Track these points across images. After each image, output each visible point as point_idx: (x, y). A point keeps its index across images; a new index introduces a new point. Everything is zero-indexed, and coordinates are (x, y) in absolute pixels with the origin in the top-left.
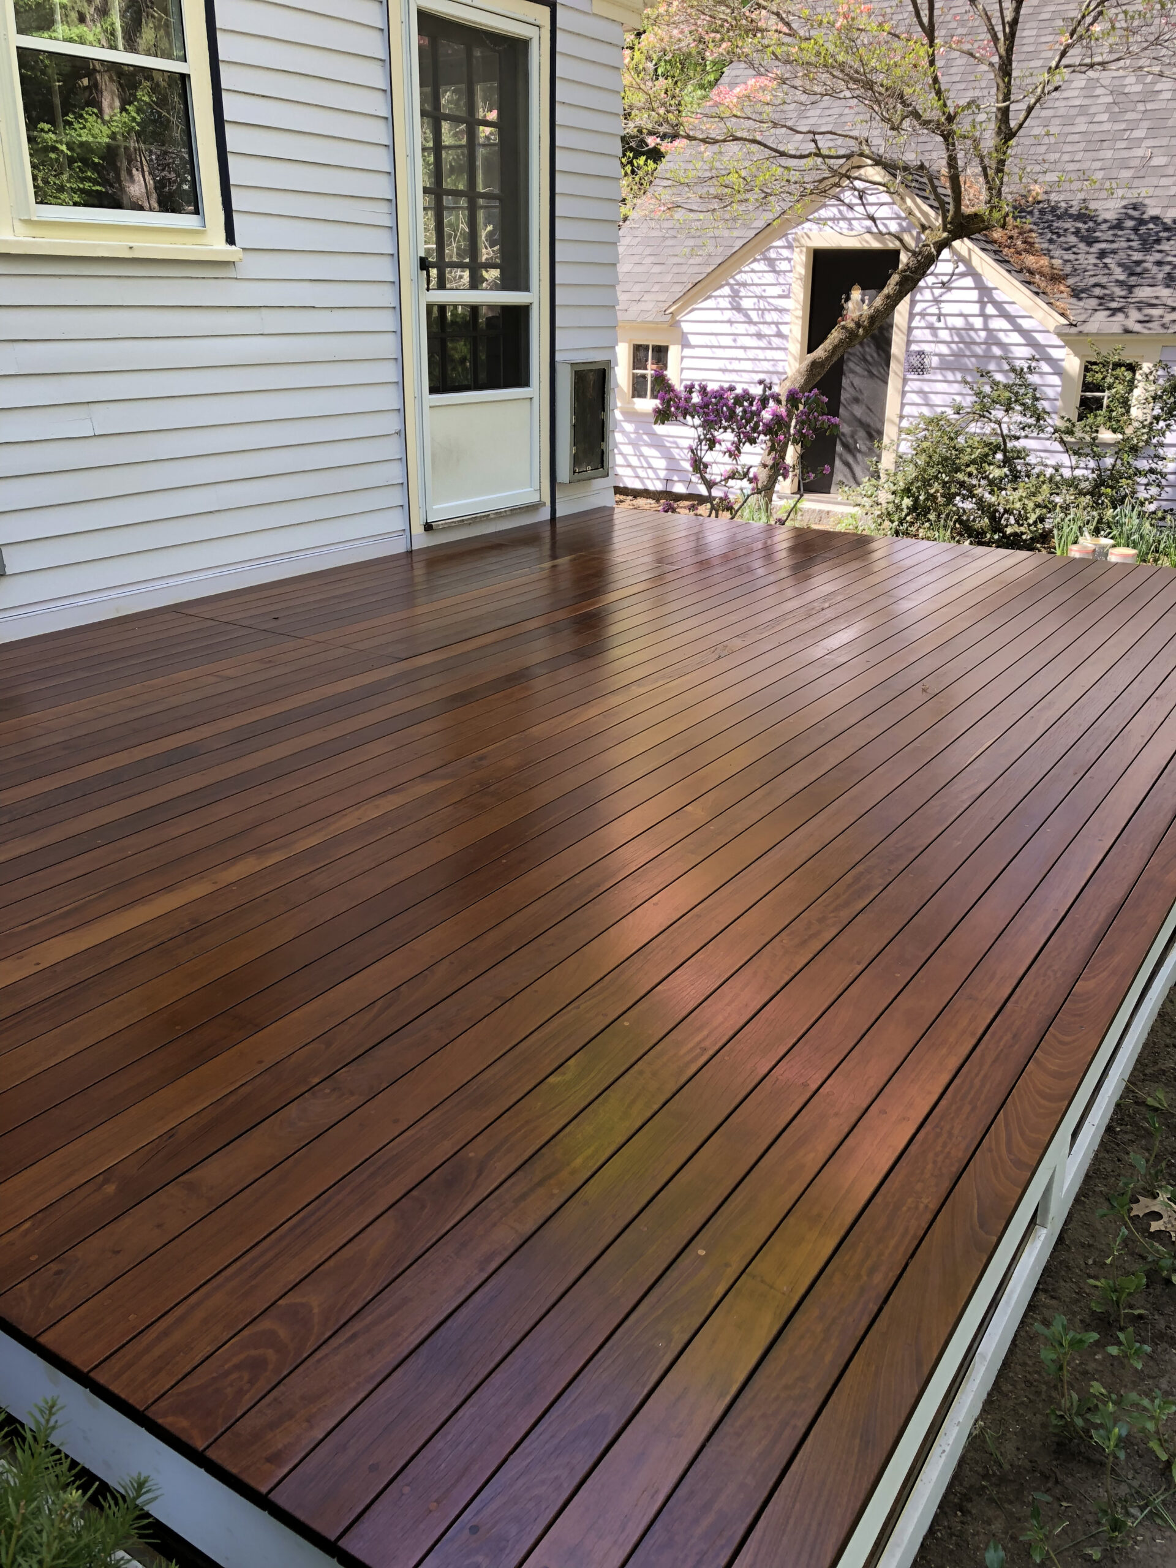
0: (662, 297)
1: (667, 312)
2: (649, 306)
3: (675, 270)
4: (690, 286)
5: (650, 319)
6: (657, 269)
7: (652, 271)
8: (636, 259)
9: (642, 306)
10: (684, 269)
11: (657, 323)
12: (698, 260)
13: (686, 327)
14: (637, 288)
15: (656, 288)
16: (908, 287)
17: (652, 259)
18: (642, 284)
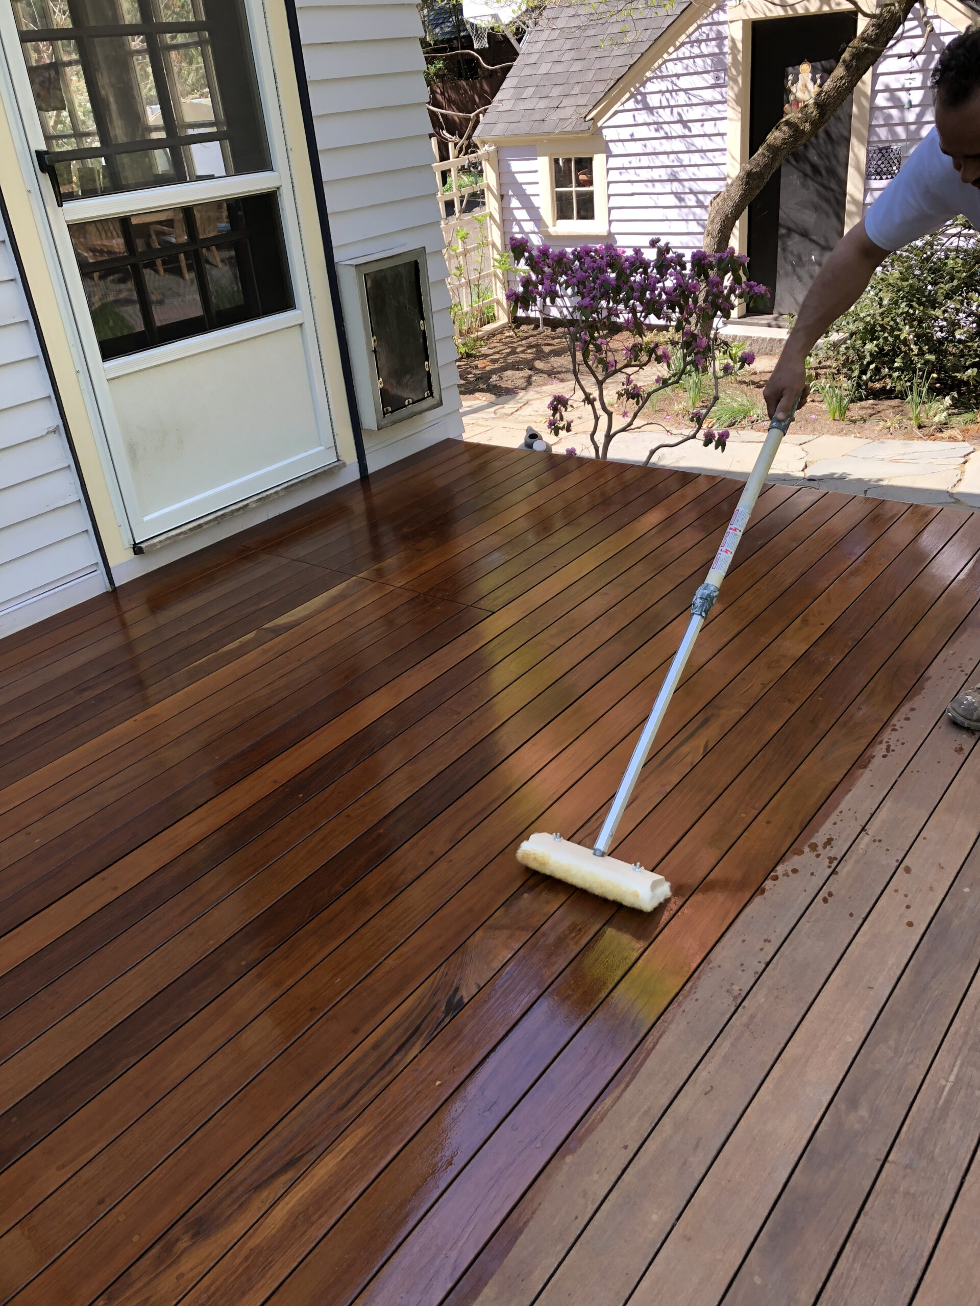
0: (583, 100)
1: (588, 119)
2: (568, 113)
3: (598, 64)
4: (613, 83)
5: (569, 129)
6: (577, 66)
7: (572, 69)
8: (555, 56)
9: (561, 114)
10: (606, 62)
11: (577, 133)
12: (624, 49)
13: (608, 134)
14: (556, 91)
15: (577, 89)
16: (867, 61)
17: (572, 54)
18: (561, 87)
